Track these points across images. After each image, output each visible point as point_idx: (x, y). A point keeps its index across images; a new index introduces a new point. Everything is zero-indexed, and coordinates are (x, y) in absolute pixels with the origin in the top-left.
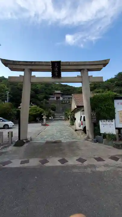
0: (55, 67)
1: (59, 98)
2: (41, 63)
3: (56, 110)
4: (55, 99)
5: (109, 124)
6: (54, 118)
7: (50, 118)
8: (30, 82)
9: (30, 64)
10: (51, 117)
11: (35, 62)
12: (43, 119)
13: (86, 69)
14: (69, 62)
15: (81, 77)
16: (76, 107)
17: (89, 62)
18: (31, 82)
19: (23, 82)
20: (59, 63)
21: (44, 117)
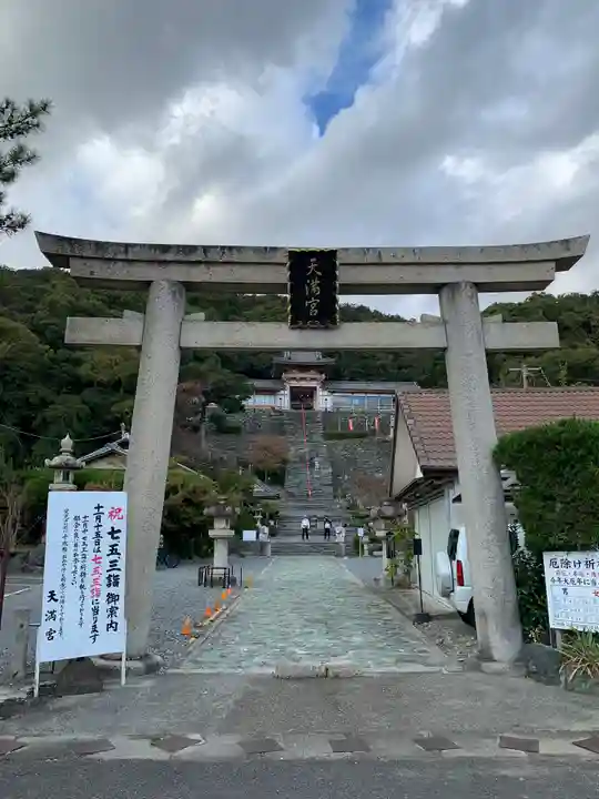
0: (310, 278)
1: (311, 392)
2: (235, 251)
3: (290, 480)
4: (283, 401)
5: (590, 578)
6: (272, 534)
7: (249, 535)
8: (176, 346)
9: (181, 257)
10: (256, 528)
11: (206, 249)
12: (211, 542)
13: (467, 282)
14: (378, 252)
15: (443, 322)
16: (420, 475)
17: (483, 249)
18: (181, 348)
19: (139, 348)
20: (327, 259)
21: (220, 529)
